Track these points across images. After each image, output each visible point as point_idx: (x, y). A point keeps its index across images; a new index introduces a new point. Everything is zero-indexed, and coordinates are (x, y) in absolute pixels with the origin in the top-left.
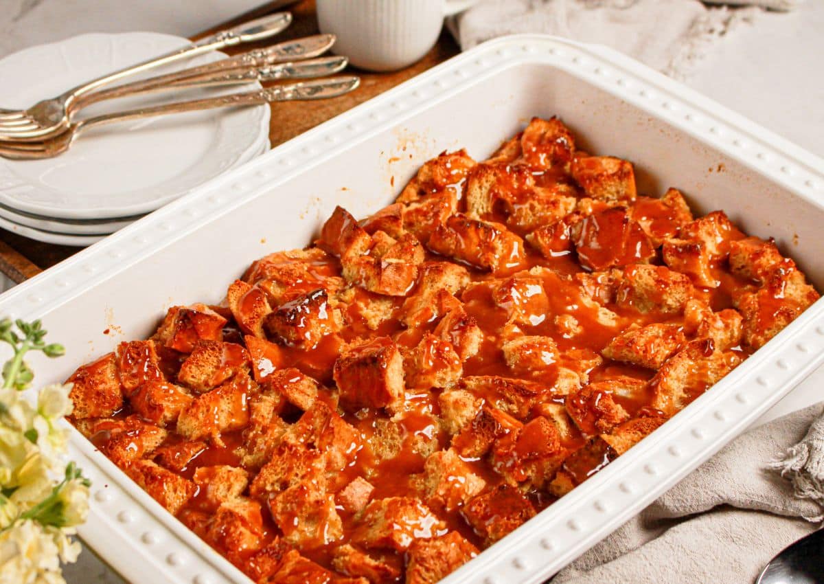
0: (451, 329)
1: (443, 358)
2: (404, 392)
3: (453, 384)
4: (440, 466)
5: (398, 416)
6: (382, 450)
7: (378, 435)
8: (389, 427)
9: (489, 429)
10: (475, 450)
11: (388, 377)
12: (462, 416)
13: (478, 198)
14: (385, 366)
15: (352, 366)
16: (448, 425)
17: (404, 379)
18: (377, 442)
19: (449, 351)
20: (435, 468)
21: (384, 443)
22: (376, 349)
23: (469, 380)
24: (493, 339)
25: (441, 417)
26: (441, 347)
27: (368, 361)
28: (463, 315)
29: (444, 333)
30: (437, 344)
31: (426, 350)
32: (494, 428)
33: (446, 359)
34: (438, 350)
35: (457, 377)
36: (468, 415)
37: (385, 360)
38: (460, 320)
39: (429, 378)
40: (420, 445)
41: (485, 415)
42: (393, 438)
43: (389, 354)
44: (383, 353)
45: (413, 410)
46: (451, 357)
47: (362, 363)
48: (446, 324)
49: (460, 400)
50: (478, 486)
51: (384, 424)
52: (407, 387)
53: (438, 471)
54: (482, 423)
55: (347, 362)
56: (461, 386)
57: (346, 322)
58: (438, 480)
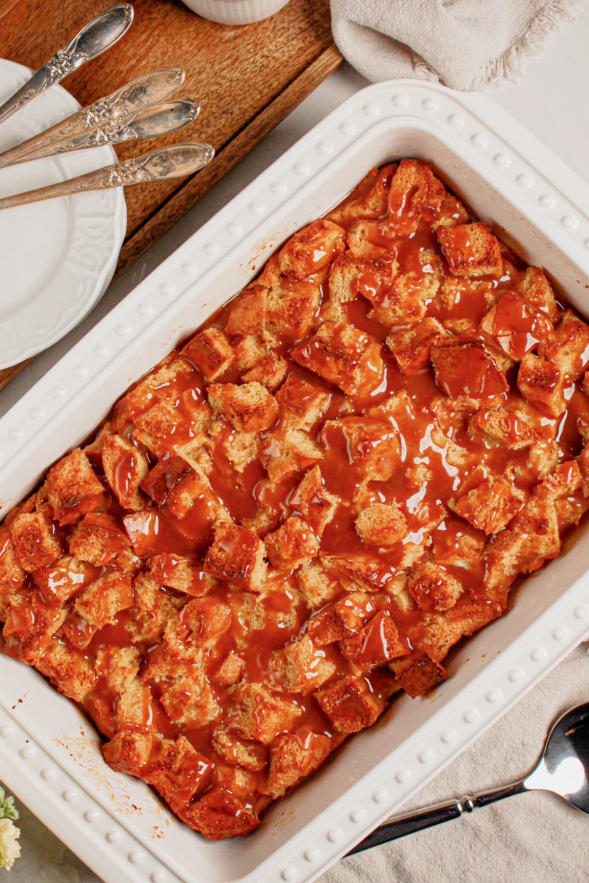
2: (267, 574)
5: (263, 596)
13: (341, 288)
18: (245, 611)
21: (251, 613)
23: (324, 557)
24: (347, 504)
25: (299, 591)
36: (322, 597)
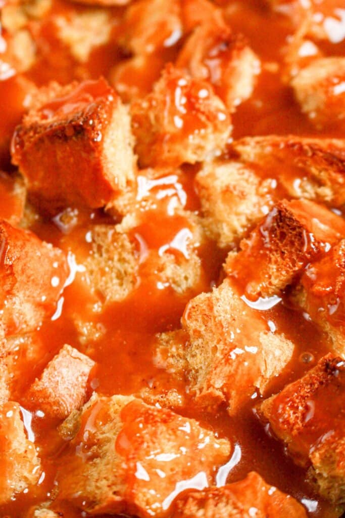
0: (206, 57)
1: (198, 110)
2: (136, 176)
3: (218, 153)
4: (211, 324)
5: (129, 222)
6: (106, 283)
7: (96, 255)
8: (115, 240)
9: (292, 243)
10: (270, 284)
11: (106, 158)
12: (238, 214)
14: (99, 139)
15: (41, 140)
16: (215, 230)
17: (135, 151)
18: (95, 268)
19: (207, 98)
20: (203, 329)
21: (107, 269)
22: (82, 105)
23: (244, 144)
24: (273, 67)
25: (202, 215)
26: (193, 92)
27: (69, 132)
28: (223, 31)
29: (195, 63)
30: (185, 87)
31: (168, 99)
32: (302, 244)
33: (203, 113)
34: (188, 96)
35: (222, 140)
36: (248, 212)
37: (99, 127)
38: (218, 40)
39: (178, 148)
40: (170, 270)
41: (282, 217)
42: (122, 260)
43: (105, 116)
44: (95, 114)
45: (154, 207)
46: (213, 109)
47: (59, 135)
48: (196, 47)
49: (235, 188)
50: (283, 358)
51: (105, 234)
52: (141, 166)
53: (208, 336)
54: (278, 232)
55: (31, 134)
56: (231, 155)
57: (38, 52)
58: (210, 355)
